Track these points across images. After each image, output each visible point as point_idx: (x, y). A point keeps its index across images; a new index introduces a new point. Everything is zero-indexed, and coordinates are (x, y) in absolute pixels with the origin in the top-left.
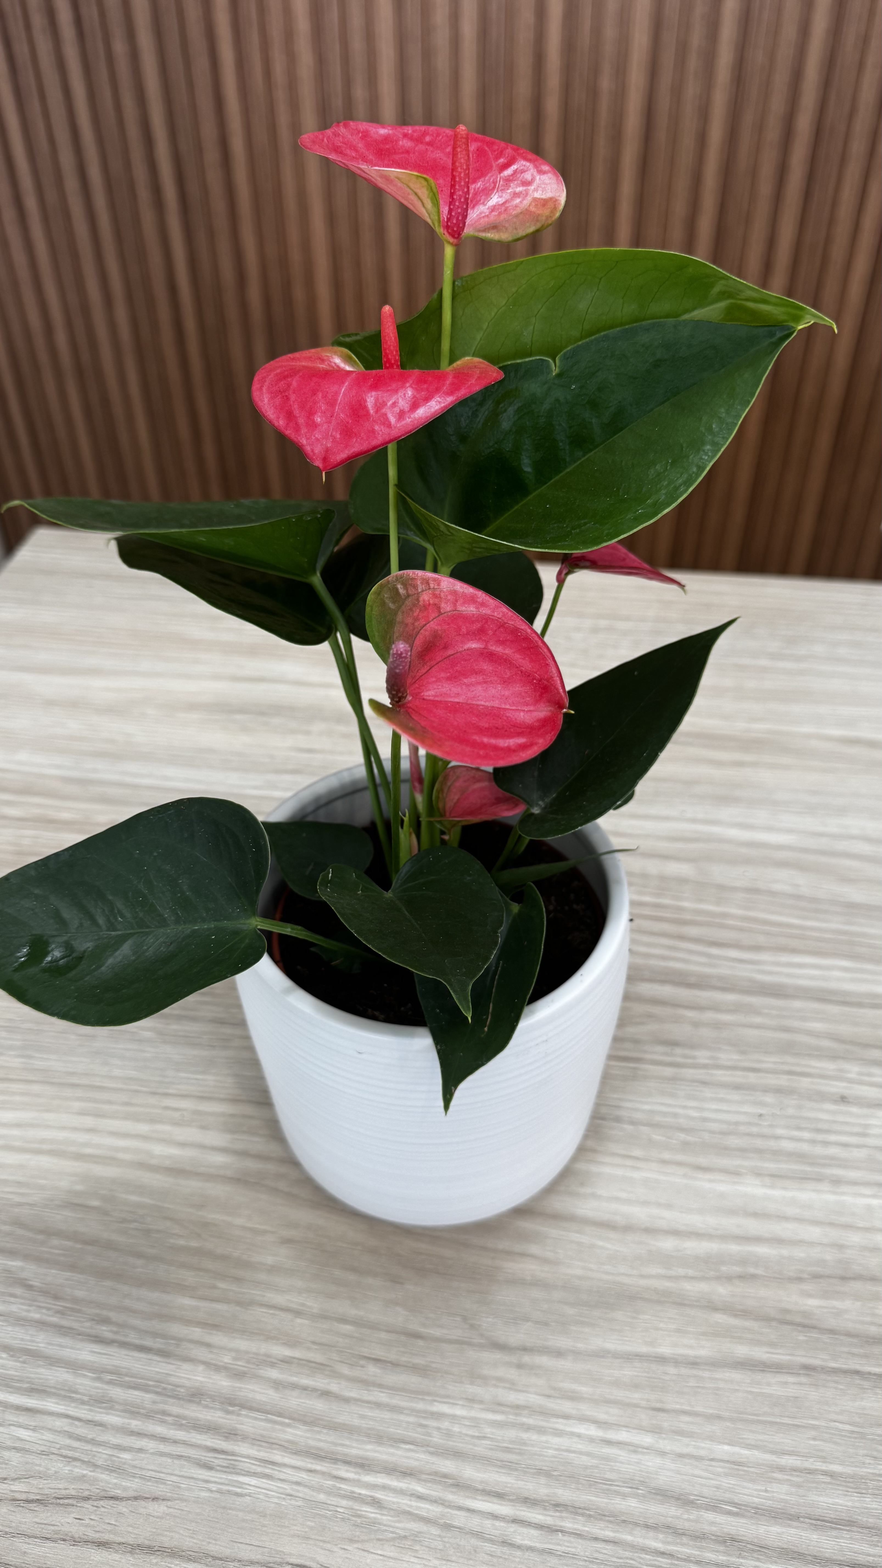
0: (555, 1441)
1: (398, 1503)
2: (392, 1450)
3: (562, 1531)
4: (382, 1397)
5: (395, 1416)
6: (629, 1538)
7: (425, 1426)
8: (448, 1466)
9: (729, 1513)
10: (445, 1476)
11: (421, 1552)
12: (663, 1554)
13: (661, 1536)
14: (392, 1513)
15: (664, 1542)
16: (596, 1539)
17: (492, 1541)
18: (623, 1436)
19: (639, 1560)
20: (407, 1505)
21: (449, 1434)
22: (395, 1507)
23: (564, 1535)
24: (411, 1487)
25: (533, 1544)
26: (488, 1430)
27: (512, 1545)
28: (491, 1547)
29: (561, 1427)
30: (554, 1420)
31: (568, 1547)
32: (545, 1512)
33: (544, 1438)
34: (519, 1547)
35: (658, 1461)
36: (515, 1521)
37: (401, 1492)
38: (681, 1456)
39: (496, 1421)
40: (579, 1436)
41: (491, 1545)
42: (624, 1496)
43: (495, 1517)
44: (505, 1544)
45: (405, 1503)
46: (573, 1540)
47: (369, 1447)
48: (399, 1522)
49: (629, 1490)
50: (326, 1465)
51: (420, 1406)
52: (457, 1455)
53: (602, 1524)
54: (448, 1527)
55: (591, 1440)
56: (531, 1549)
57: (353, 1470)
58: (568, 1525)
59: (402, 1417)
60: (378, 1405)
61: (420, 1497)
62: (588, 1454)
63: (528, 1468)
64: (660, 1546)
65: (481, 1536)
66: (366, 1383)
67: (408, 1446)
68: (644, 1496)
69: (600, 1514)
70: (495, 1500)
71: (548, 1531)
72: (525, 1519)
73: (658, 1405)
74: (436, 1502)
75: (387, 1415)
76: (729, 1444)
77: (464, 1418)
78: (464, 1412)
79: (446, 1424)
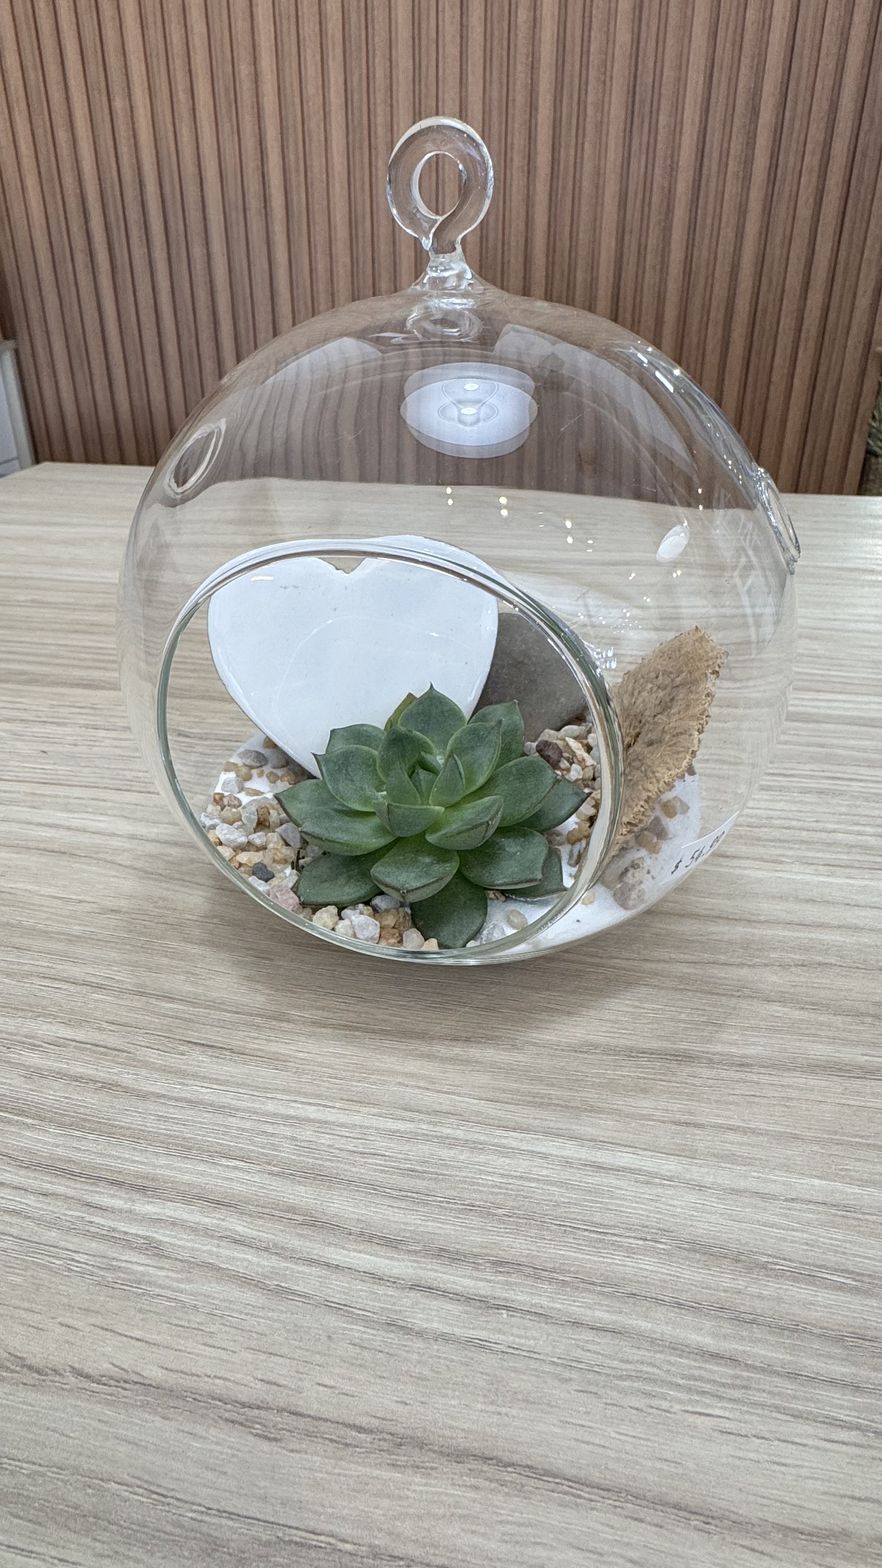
0: (502, 1163)
1: (193, 1249)
2: (202, 1167)
3: (507, 1308)
5: (220, 1119)
6: (644, 1325)
7: (272, 1135)
9: (841, 1287)
10: (292, 1209)
11: (219, 1336)
12: (716, 1357)
13: (708, 1324)
14: (179, 1265)
15: (714, 1335)
16: (577, 1324)
17: (367, 1322)
18: (625, 1159)
19: (666, 1367)
20: (210, 1253)
21: (310, 1148)
22: (186, 1255)
23: (512, 1316)
25: (447, 1329)
26: (382, 1144)
27: (407, 1330)
28: (364, 1332)
30: (499, 1132)
31: (520, 1337)
32: (475, 1274)
33: (482, 1158)
34: (421, 1334)
35: (691, 1197)
36: (415, 1287)
37: (207, 1232)
38: (734, 1191)
39: (398, 1131)
40: (545, 1156)
41: (363, 1329)
42: (631, 1251)
43: (376, 1278)
44: (393, 1328)
45: (207, 1249)
46: (529, 1324)
47: (162, 1161)
48: (190, 1281)
49: (641, 1242)
50: (78, 1186)
51: (271, 1107)
53: (589, 1298)
54: (281, 1292)
55: (567, 1163)
56: (445, 1338)
57: (124, 1195)
58: (521, 1297)
61: (239, 1242)
62: (561, 1184)
63: (449, 1203)
64: (707, 1341)
65: (347, 1311)
66: (181, 1074)
67: (233, 1163)
68: (669, 1254)
69: (584, 1281)
70: (382, 1251)
71: (480, 1308)
72: (435, 1284)
73: (685, 1118)
74: (266, 1249)
76: (821, 1177)
77: (342, 1125)
78: (343, 1118)
79: (307, 1134)
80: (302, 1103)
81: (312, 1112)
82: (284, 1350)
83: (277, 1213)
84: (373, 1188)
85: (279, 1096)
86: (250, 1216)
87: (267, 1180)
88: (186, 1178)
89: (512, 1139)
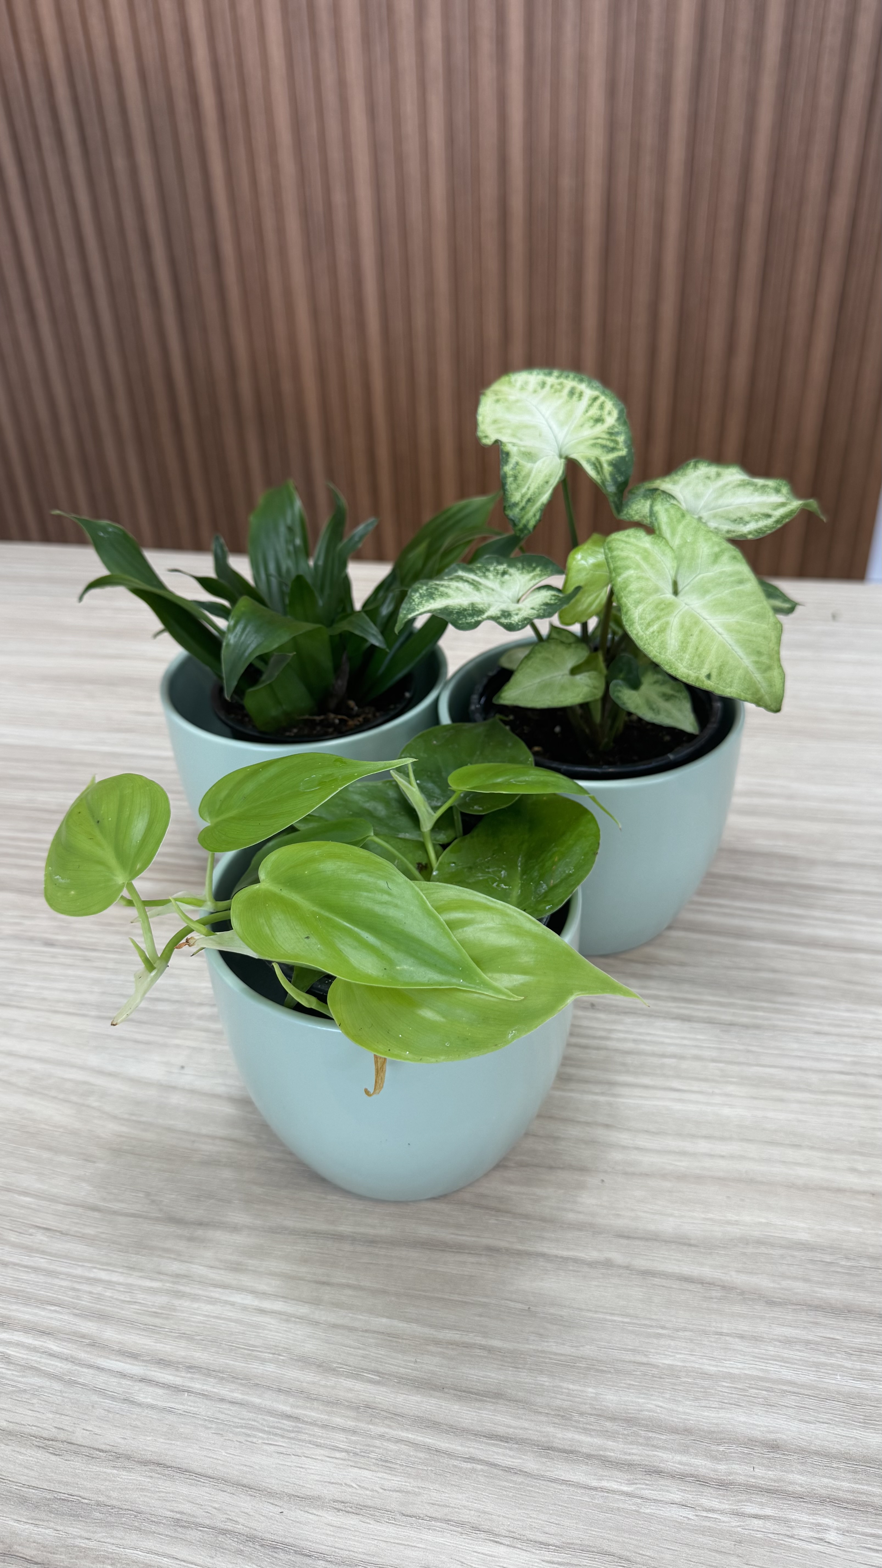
0: (208, 1308)
1: (27, 1359)
2: (36, 1311)
3: (188, 1391)
4: (42, 1262)
5: (49, 1280)
6: (257, 1400)
7: (78, 1290)
8: (89, 1327)
9: (371, 1381)
10: (83, 1336)
11: (37, 1405)
12: (289, 1417)
13: (291, 1400)
14: (18, 1367)
15: (292, 1406)
16: (222, 1400)
17: (113, 1398)
18: (278, 1305)
19: (261, 1422)
20: (36, 1361)
21: (99, 1298)
22: (23, 1362)
23: (190, 1395)
24: (45, 1345)
25: (154, 1403)
26: (140, 1296)
27: (133, 1403)
28: (111, 1404)
29: (217, 1295)
30: (211, 1289)
31: (191, 1406)
32: (176, 1373)
33: (196, 1305)
34: (140, 1405)
36: (143, 1380)
37: (35, 1349)
38: (335, 1326)
39: (152, 1288)
40: (233, 1304)
41: (111, 1402)
42: (263, 1361)
43: (123, 1375)
44: (126, 1401)
45: (34, 1359)
46: (198, 1400)
47: (14, 1307)
48: (23, 1377)
49: (271, 1355)
51: (79, 1271)
52: (102, 1317)
53: (233, 1386)
54: (72, 1383)
55: (245, 1308)
56: (152, 1407)
58: (197, 1386)
59: (56, 1281)
60: (36, 1270)
61: (52, 1355)
62: (236, 1321)
63: (171, 1332)
64: (287, 1409)
65: (104, 1393)
66: (29, 1250)
67: (53, 1308)
68: (284, 1361)
69: (233, 1377)
70: (128, 1360)
71: (174, 1391)
72: (154, 1379)
73: (324, 1279)
74: (66, 1359)
75: (41, 1279)
76: (388, 1317)
77: (119, 1284)
78: (121, 1279)
79: (98, 1289)
80: (100, 1269)
81: (103, 1275)
82: (70, 1413)
83: (74, 1338)
84: (130, 1324)
85: (86, 1264)
86: (60, 1340)
87: (72, 1319)
88: (27, 1317)
89: (216, 1293)
